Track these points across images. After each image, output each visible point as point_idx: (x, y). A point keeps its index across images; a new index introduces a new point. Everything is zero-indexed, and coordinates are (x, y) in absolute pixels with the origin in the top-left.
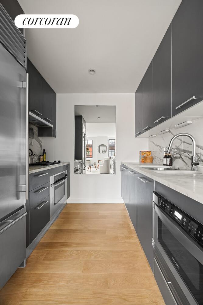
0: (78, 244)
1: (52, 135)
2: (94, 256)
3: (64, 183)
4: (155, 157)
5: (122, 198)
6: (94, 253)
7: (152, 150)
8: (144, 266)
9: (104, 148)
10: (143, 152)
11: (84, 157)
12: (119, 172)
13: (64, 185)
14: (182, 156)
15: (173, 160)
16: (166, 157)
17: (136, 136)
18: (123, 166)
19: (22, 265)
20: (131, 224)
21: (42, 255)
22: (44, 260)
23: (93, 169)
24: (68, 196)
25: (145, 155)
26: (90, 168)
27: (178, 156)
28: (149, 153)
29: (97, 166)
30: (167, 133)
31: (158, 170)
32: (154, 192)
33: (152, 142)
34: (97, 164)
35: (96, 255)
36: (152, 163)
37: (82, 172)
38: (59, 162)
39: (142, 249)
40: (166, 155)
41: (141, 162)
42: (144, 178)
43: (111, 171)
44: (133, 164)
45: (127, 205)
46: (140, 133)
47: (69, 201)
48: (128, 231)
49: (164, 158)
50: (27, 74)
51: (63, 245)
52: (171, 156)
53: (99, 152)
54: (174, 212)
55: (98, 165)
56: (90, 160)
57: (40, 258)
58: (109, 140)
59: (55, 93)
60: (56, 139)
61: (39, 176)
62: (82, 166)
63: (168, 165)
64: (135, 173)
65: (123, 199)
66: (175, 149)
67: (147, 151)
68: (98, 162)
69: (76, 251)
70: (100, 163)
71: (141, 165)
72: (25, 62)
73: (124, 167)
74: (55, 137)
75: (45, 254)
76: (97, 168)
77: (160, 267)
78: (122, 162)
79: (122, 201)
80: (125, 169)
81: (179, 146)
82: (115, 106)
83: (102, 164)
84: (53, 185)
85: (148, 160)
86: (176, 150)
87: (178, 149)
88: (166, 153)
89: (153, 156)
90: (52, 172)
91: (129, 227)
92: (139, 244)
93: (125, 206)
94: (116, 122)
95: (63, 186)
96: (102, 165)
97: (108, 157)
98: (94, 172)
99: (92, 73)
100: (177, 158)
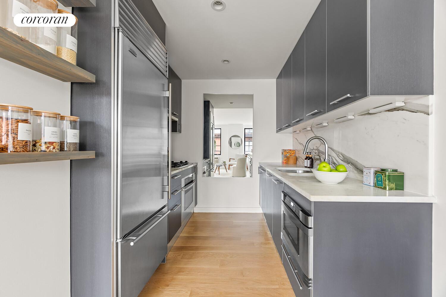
0: (212, 248)
1: (177, 130)
2: (230, 257)
3: (192, 187)
4: (299, 157)
5: (260, 206)
6: (229, 255)
7: (296, 149)
8: (277, 264)
9: (239, 140)
10: (285, 151)
11: (211, 154)
12: (257, 176)
13: (192, 189)
14: (321, 158)
15: (314, 162)
16: (307, 158)
17: (277, 132)
18: (261, 167)
19: (164, 261)
20: (269, 233)
21: (179, 256)
22: (181, 259)
23: (222, 170)
24: (196, 204)
25: (288, 155)
26: (217, 170)
27: (318, 157)
28: (293, 153)
29: (227, 167)
30: (309, 131)
31: (298, 172)
32: (282, 191)
33: (296, 139)
34: (228, 163)
35: (232, 256)
36: (296, 164)
37: (209, 175)
38: (186, 163)
39: (277, 252)
40: (307, 156)
41: (283, 163)
42: (278, 180)
43: (248, 174)
44: (272, 166)
45: (265, 214)
46: (281, 129)
47: (196, 210)
48: (265, 239)
49: (306, 159)
50: (170, 84)
51: (197, 248)
52: (311, 157)
53: (231, 146)
54: (290, 203)
55: (229, 165)
56: (217, 158)
57: (177, 257)
58: (245, 129)
59: (181, 80)
60: (181, 134)
61: (175, 178)
62: (209, 167)
63: (309, 168)
64: (271, 176)
65: (262, 208)
66: (316, 149)
67: (291, 150)
68: (230, 161)
69: (211, 253)
70: (232, 162)
71: (283, 167)
72: (167, 71)
73: (262, 169)
74: (181, 132)
75: (182, 255)
76: (228, 170)
77: (291, 264)
78: (260, 163)
79: (260, 211)
80: (263, 171)
81: (319, 147)
82: (252, 95)
83: (235, 163)
84: (183, 188)
85: (291, 161)
86: (316, 151)
87: (318, 150)
88: (307, 154)
89: (297, 155)
90: (183, 173)
91: (266, 235)
92: (275, 248)
93: (264, 216)
94: (253, 108)
95: (191, 191)
96: (235, 166)
97: (243, 154)
98: (224, 174)
99: (226, 62)
100: (317, 159)
